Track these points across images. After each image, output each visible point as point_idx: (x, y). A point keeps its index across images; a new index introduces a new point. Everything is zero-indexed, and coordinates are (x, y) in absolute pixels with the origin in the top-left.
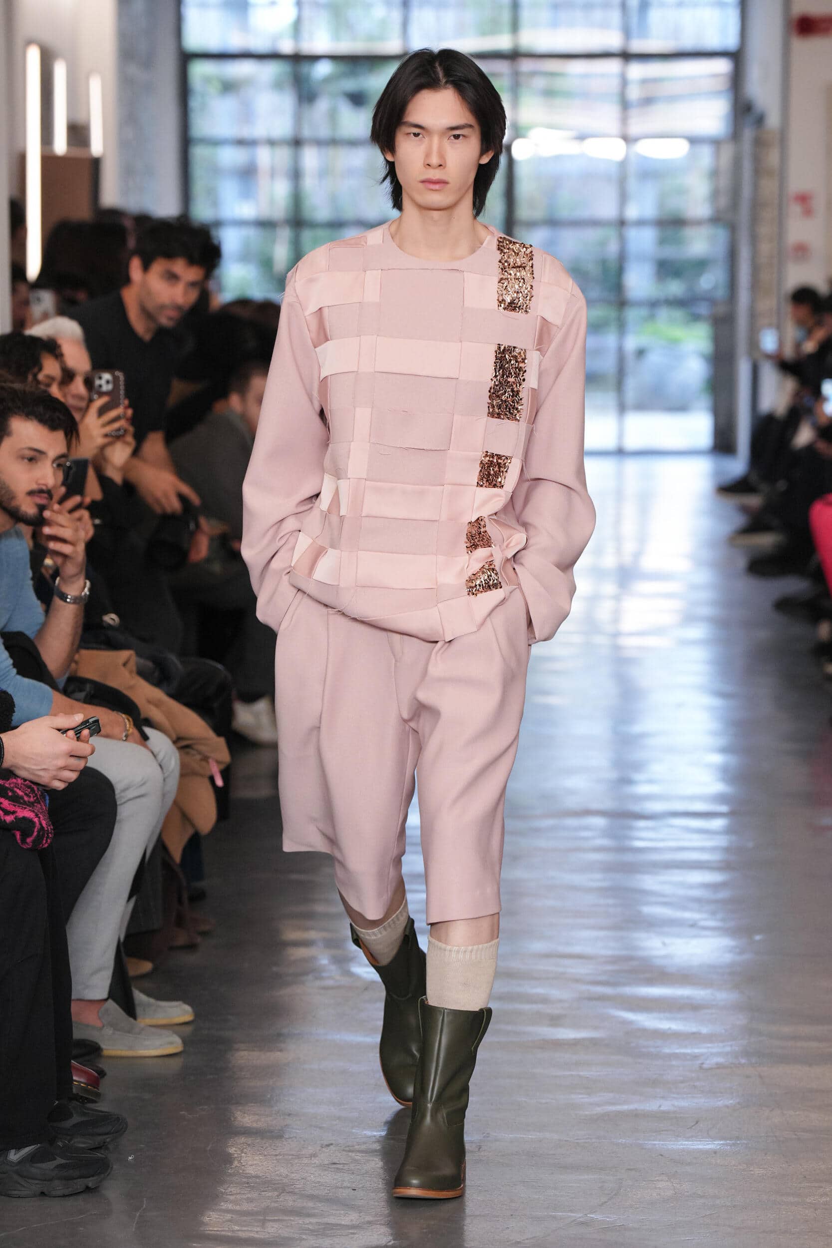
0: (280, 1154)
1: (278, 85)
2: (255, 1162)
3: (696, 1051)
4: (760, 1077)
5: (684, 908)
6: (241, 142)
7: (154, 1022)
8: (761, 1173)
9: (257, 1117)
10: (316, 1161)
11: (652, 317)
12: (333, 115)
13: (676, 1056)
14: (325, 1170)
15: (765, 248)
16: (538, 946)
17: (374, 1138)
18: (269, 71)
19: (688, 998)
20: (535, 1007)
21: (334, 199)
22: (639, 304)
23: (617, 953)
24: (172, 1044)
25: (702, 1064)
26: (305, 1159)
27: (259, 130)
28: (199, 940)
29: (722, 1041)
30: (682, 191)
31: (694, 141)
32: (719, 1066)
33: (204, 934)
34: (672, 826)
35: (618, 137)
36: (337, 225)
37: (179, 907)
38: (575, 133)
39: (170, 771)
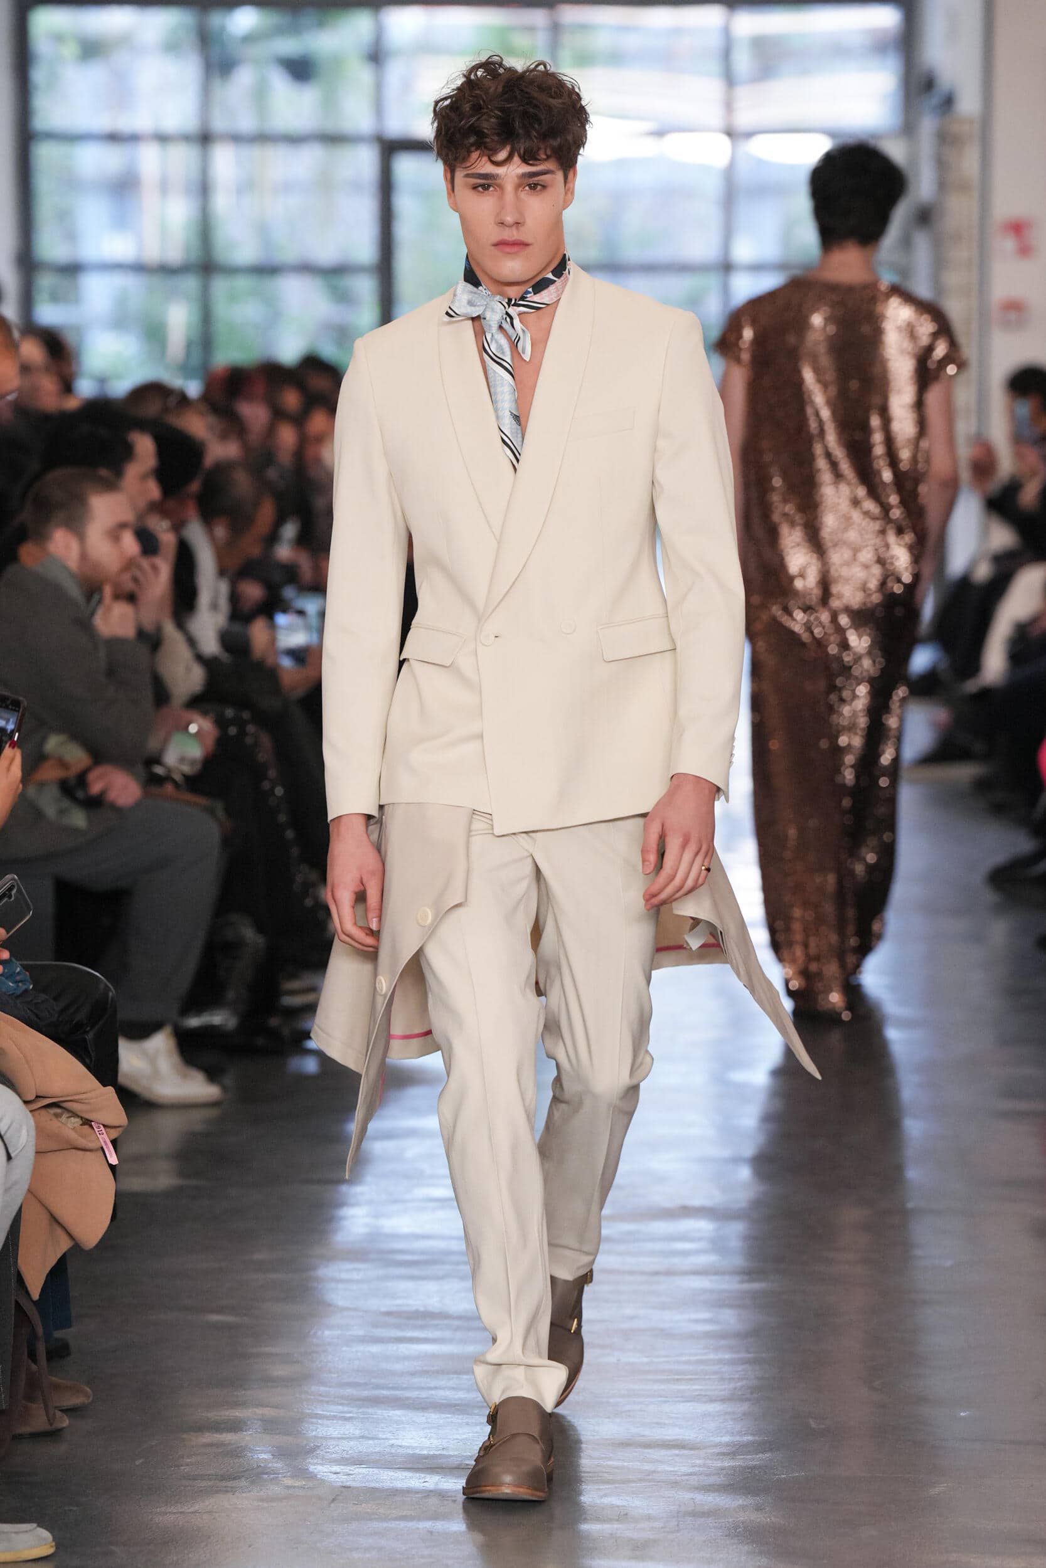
1: (171, 47)
6: (114, 138)
12: (260, 94)
15: (956, 307)
21: (263, 230)
27: (140, 120)
31: (838, 136)
35: (720, 131)
36: (266, 270)
38: (650, 126)
39: (19, 1150)
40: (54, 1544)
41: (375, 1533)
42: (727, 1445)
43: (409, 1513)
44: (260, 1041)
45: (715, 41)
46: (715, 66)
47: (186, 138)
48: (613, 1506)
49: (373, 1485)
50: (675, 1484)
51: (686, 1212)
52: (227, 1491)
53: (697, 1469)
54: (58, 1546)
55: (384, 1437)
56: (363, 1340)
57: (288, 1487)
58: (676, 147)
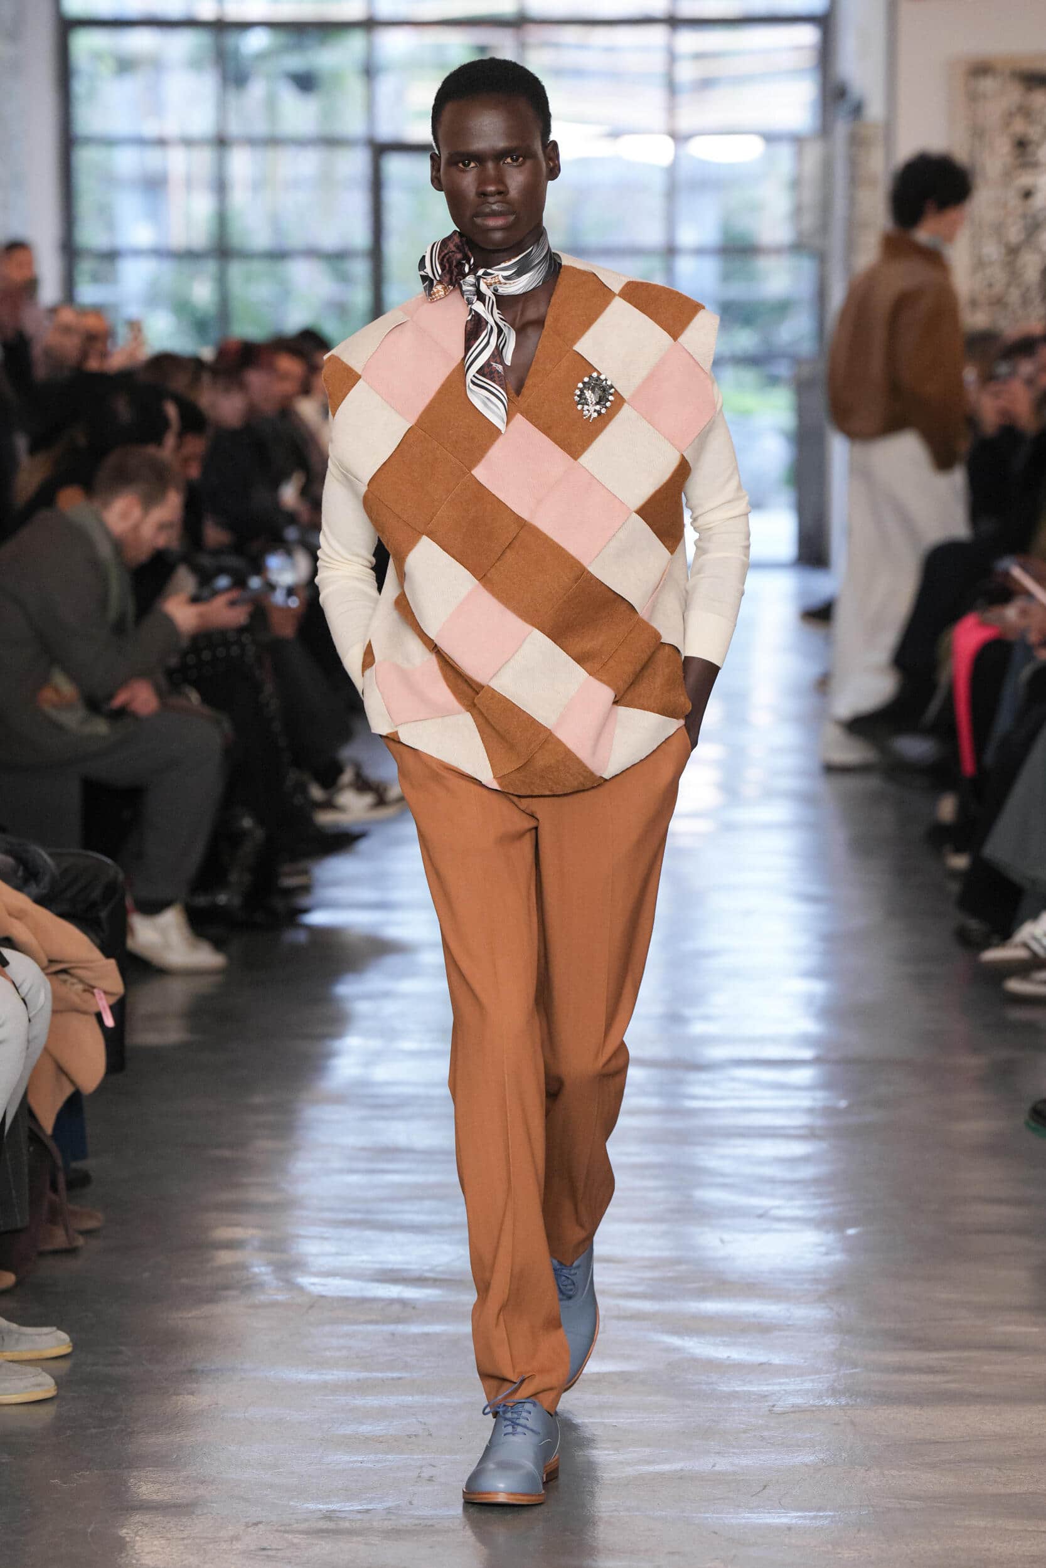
0: (188, 1538)
1: (195, 64)
2: (155, 1549)
3: (765, 1388)
4: (853, 1423)
5: (752, 1193)
7: (16, 1355)
8: (851, 1557)
9: (157, 1486)
10: (238, 1546)
12: (271, 104)
13: (734, 1396)
14: (251, 1558)
17: (319, 1513)
18: (182, 43)
19: (754, 1315)
21: (275, 222)
23: (657, 1254)
24: (42, 1386)
25: (773, 1406)
26: (223, 1543)
27: (171, 127)
28: (80, 1241)
29: (801, 1375)
30: (755, 207)
31: (770, 138)
32: (797, 1410)
33: (88, 1233)
34: (733, 1079)
35: (664, 133)
36: (278, 255)
37: (53, 1197)
38: (605, 129)
40: (71, 1344)
41: (347, 1335)
42: (650, 1259)
43: (374, 1317)
44: (260, 917)
45: (660, 56)
47: (205, 142)
52: (220, 1300)
56: (341, 1171)
58: (628, 147)
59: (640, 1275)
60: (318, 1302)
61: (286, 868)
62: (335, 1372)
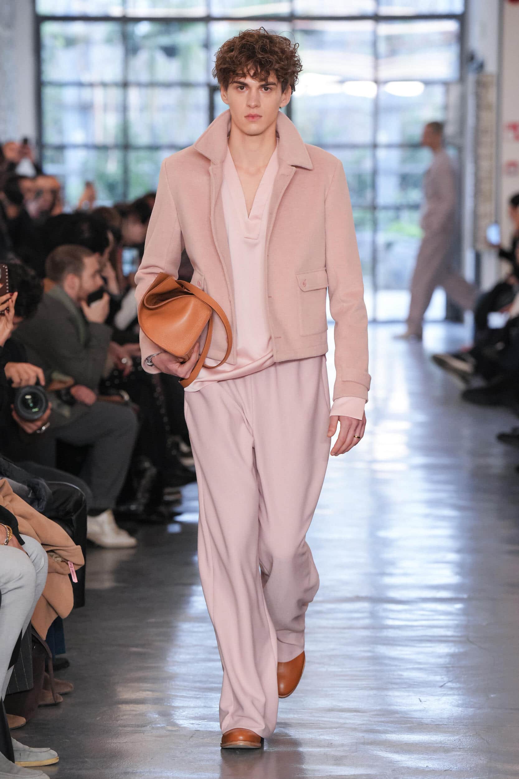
1: (109, 41)
5: (436, 673)
7: (27, 764)
11: (397, 218)
12: (151, 65)
15: (485, 164)
16: (324, 703)
18: (102, 30)
20: (322, 750)
21: (152, 129)
22: (386, 208)
27: (95, 77)
28: (61, 699)
31: (427, 83)
33: (64, 694)
34: (423, 610)
35: (372, 81)
36: (154, 148)
37: (46, 674)
38: (338, 78)
39: (40, 568)
40: (58, 757)
41: (211, 753)
42: (380, 710)
44: (154, 517)
45: (369, 37)
46: (369, 50)
47: (116, 85)
48: (325, 740)
49: (210, 729)
50: (355, 729)
51: (358, 599)
52: (141, 733)
53: (365, 722)
54: (60, 759)
55: (215, 706)
57: (169, 731)
58: (350, 89)
59: (376, 719)
60: (195, 734)
61: (168, 490)
62: (206, 774)
